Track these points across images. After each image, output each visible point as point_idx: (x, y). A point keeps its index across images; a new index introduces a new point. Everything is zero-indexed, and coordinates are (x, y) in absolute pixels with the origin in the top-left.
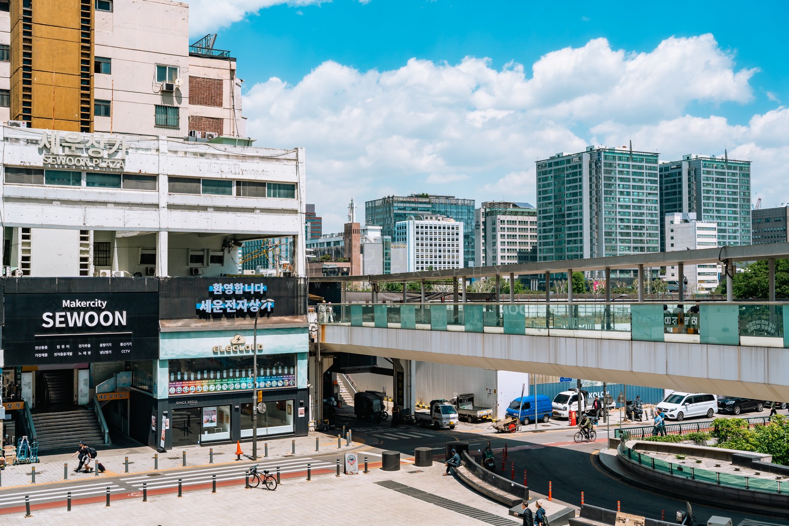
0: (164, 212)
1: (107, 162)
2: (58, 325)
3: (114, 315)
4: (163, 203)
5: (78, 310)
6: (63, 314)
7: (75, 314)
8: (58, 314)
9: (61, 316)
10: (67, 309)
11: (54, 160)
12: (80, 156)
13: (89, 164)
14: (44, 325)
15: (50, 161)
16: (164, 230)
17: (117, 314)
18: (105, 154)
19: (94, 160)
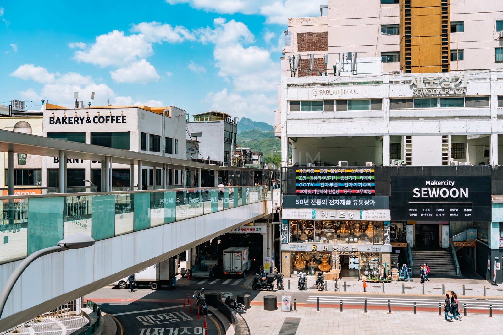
0: (495, 121)
1: (454, 91)
2: (423, 196)
3: (459, 191)
4: (494, 115)
5: (436, 187)
6: (426, 189)
7: (434, 190)
8: (423, 189)
9: (425, 191)
10: (428, 186)
11: (420, 92)
12: (436, 88)
13: (442, 92)
14: (414, 196)
15: (417, 93)
16: (495, 133)
17: (462, 190)
18: (452, 85)
19: (445, 90)
